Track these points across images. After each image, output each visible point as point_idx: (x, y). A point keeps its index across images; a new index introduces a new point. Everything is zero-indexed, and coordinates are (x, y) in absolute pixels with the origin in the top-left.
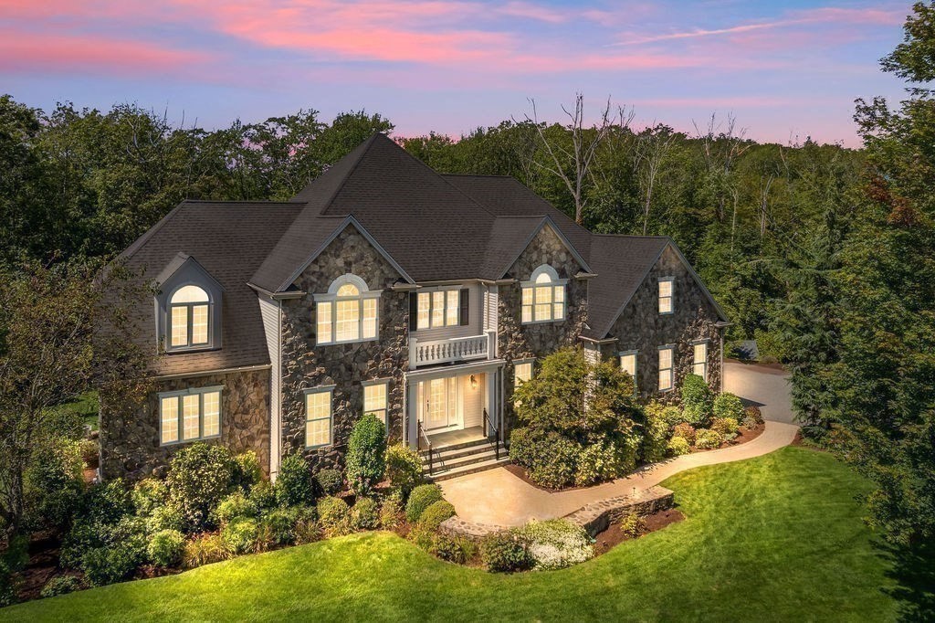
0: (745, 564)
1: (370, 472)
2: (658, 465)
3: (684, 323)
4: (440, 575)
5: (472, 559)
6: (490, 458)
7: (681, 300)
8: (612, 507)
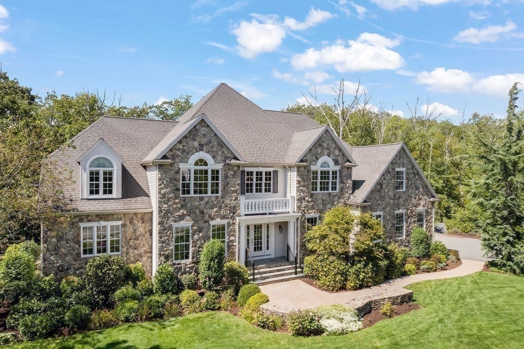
0: (471, 336)
1: (214, 275)
2: (398, 279)
3: (411, 197)
4: (259, 337)
5: (281, 328)
6: (291, 274)
7: (410, 183)
8: (373, 299)
